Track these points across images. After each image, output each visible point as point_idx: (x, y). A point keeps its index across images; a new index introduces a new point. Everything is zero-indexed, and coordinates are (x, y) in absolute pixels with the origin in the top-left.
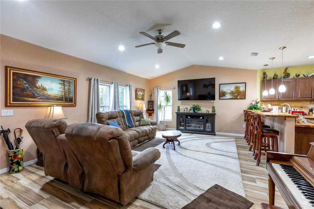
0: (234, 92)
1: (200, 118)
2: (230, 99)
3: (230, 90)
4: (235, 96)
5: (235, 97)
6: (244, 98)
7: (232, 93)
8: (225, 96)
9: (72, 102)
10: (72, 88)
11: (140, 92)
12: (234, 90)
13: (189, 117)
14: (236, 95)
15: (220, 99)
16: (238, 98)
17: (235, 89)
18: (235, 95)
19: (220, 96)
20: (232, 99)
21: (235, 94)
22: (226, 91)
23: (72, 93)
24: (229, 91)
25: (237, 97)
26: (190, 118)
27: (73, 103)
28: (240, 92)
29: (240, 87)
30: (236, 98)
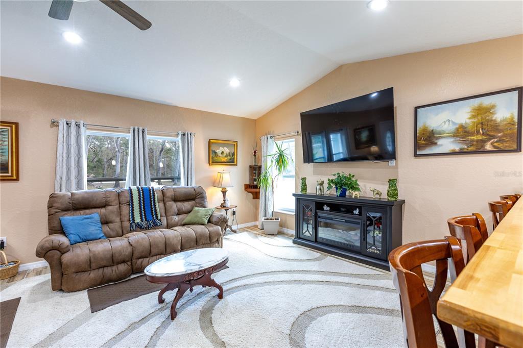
0: (469, 129)
1: (355, 212)
2: (453, 153)
3: (453, 123)
4: (473, 141)
5: (472, 145)
6: (515, 147)
7: (461, 133)
8: (435, 144)
9: (8, 173)
10: (6, 143)
11: (221, 148)
12: (468, 121)
13: (326, 208)
14: (480, 137)
15: (416, 155)
16: (488, 147)
17: (474, 117)
18: (475, 138)
19: (417, 146)
20: (461, 152)
21: (473, 134)
22: (439, 129)
23: (7, 154)
24: (449, 128)
25: (483, 146)
26: (328, 209)
27: (10, 174)
28: (496, 127)
29: (493, 107)
30: (478, 150)
